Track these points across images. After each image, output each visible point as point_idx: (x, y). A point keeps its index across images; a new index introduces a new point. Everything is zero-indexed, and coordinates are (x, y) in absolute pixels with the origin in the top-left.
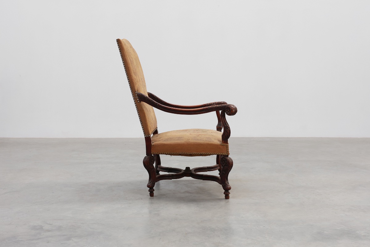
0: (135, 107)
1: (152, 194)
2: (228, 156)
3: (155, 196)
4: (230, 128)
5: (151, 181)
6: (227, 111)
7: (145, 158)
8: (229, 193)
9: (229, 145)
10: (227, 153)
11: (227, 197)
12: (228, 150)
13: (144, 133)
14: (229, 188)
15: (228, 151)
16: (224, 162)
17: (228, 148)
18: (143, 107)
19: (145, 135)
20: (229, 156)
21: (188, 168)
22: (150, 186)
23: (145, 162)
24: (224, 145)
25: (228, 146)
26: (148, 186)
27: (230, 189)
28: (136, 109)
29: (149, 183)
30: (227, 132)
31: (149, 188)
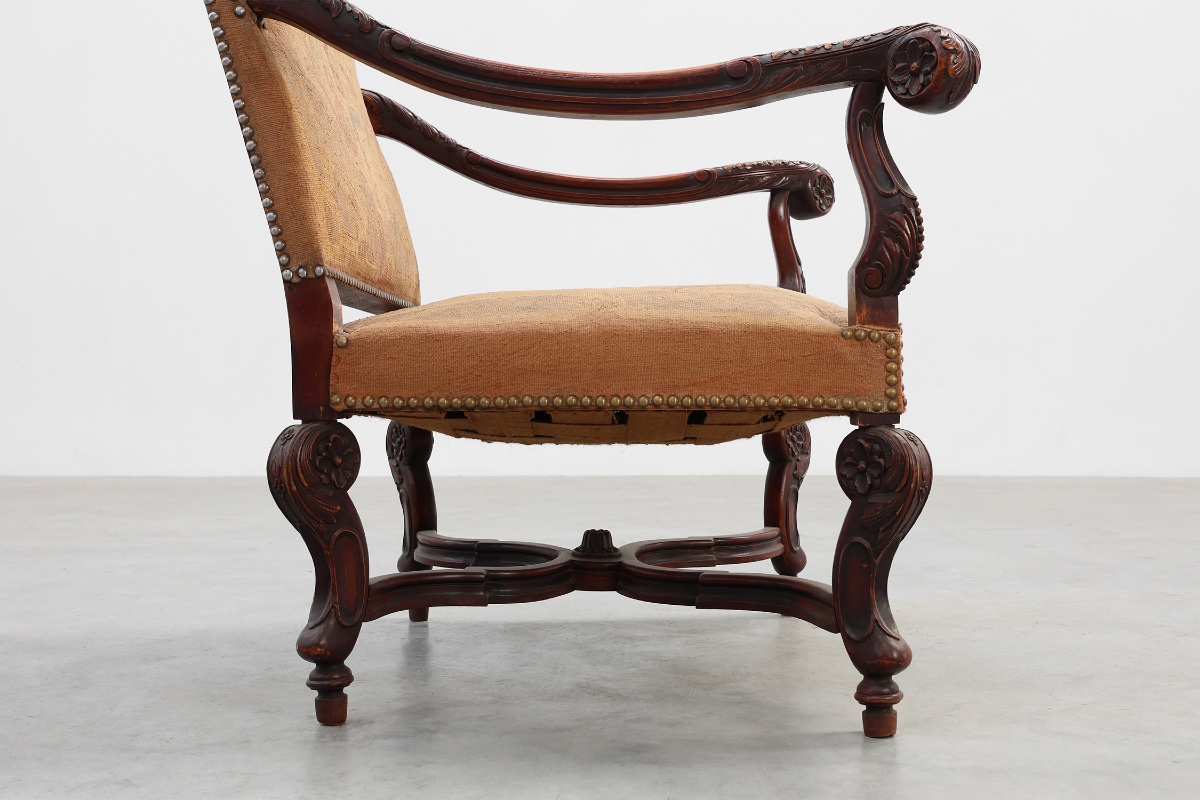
0: (212, 49)
1: (331, 709)
2: (894, 416)
3: (359, 723)
4: (916, 205)
5: (322, 614)
6: (901, 71)
7: (286, 435)
8: (895, 695)
9: (904, 339)
10: (890, 398)
11: (879, 720)
12: (898, 373)
13: (280, 252)
14: (900, 653)
15: (897, 385)
16: (862, 465)
17: (898, 360)
18: (281, 63)
19: (284, 267)
20: (906, 423)
21: (597, 540)
22: (317, 645)
23: (280, 468)
24: (868, 334)
25: (897, 345)
26: (305, 650)
27: (902, 661)
28: (216, 63)
29: (311, 628)
30: (897, 236)
31: (313, 666)
